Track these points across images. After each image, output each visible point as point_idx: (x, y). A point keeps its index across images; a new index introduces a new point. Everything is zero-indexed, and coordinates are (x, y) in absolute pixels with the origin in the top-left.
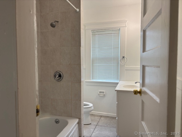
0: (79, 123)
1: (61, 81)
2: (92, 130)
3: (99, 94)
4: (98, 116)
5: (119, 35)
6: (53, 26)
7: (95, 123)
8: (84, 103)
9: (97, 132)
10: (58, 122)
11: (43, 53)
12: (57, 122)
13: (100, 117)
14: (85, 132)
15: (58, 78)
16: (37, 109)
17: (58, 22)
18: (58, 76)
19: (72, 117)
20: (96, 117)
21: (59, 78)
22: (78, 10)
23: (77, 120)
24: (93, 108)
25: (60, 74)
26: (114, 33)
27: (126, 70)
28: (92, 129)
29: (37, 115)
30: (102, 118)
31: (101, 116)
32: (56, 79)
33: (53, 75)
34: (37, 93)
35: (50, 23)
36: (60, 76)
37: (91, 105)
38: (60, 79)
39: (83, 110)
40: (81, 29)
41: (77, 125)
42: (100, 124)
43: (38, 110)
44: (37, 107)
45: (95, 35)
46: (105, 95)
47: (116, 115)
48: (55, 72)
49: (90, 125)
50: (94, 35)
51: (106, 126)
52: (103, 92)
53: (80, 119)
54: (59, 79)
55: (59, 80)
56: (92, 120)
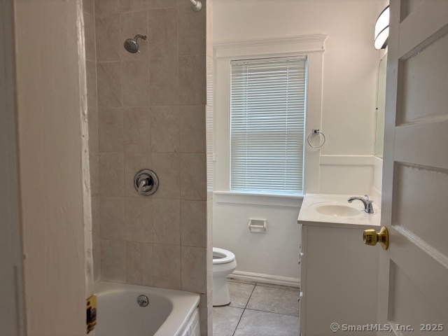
0: (202, 307)
1: (154, 196)
2: (234, 321)
3: (250, 228)
4: (247, 282)
5: (304, 72)
6: (130, 48)
7: (240, 304)
8: (215, 250)
9: (248, 329)
10: (145, 304)
11: (104, 120)
12: (143, 302)
13: (253, 286)
14: (216, 327)
15: (145, 189)
16: (89, 311)
17: (144, 38)
18: (144, 182)
19: (182, 288)
20: (243, 285)
21: (148, 187)
22: (199, 5)
23: (196, 299)
24: (235, 264)
25: (151, 176)
26: (290, 69)
27: (321, 165)
28: (234, 319)
29: (90, 328)
30: (259, 289)
31: (256, 284)
32: (139, 189)
33: (130, 178)
34: (90, 259)
35: (123, 42)
36: (150, 182)
37: (230, 256)
38: (150, 190)
39: (212, 270)
40: (207, 58)
41: (196, 313)
42: (254, 304)
43: (92, 312)
44: (88, 304)
45: (241, 72)
46: (265, 230)
47: (299, 280)
48: (137, 171)
49: (227, 307)
50: (237, 72)
51: (269, 309)
52: (261, 223)
53: (203, 296)
54: (147, 191)
55: (149, 193)
56: (232, 295)
